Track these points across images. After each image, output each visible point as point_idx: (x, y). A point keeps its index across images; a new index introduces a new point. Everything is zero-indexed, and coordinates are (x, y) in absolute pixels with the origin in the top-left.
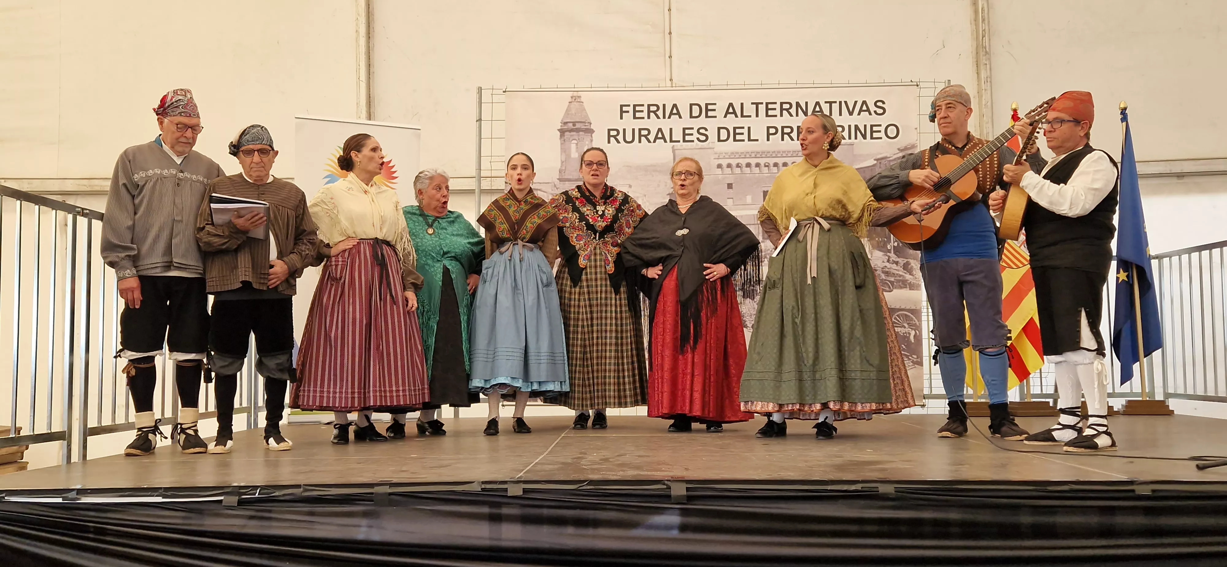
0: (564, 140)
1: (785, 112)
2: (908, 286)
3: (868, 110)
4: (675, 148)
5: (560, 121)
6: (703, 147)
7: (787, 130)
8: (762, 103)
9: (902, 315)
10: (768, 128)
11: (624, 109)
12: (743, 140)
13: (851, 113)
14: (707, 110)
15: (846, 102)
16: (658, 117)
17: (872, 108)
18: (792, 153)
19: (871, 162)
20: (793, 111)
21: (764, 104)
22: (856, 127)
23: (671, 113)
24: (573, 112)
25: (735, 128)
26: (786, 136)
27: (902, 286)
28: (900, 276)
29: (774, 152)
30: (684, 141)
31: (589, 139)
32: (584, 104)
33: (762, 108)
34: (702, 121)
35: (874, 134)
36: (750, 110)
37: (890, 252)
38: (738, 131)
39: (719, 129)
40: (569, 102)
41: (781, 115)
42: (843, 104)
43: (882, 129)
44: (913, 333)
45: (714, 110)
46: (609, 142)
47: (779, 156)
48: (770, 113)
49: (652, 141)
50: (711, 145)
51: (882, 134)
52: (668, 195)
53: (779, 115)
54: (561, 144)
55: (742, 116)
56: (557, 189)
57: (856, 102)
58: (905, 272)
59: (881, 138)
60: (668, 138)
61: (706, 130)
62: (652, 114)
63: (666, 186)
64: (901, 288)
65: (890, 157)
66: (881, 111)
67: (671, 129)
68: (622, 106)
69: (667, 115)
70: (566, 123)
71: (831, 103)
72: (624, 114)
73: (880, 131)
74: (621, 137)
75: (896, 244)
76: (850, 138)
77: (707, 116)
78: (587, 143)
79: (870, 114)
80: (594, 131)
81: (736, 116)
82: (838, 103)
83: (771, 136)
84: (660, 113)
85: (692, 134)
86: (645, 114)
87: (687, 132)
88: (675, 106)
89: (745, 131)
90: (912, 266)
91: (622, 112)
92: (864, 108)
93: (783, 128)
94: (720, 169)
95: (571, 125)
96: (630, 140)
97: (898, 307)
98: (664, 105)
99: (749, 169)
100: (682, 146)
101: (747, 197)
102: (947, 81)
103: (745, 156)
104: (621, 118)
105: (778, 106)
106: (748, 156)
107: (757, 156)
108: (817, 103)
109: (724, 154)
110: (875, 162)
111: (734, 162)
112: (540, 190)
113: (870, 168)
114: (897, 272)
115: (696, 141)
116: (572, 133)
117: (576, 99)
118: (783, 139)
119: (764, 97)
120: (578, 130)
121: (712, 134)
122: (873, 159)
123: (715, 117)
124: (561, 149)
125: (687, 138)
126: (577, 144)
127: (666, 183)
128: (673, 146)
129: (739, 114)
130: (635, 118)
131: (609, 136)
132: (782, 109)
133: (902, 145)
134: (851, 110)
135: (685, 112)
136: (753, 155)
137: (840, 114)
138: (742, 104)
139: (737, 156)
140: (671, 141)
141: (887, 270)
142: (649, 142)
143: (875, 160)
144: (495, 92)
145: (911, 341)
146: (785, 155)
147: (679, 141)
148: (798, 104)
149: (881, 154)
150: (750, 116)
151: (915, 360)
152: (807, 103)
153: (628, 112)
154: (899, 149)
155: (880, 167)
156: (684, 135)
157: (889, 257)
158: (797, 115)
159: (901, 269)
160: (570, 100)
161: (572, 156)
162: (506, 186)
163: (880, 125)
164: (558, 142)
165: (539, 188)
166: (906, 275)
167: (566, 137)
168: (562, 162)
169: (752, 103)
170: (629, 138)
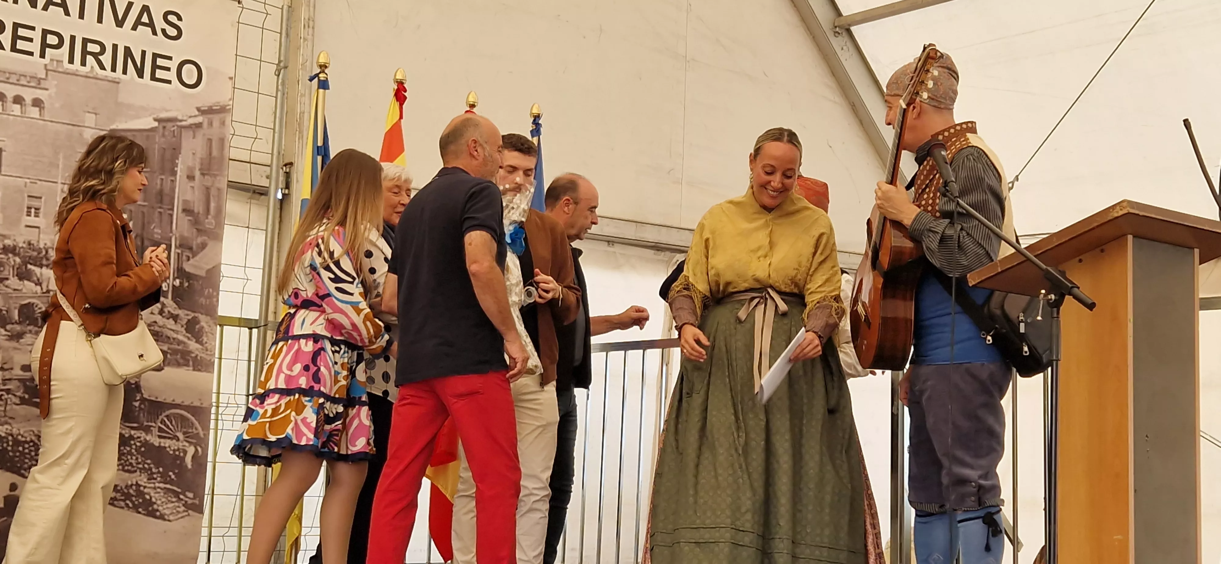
2: (191, 363)
3: (151, 25)
9: (176, 416)
13: (120, 23)
17: (159, 24)
19: (147, 123)
22: (128, 51)
27: (181, 361)
28: (180, 342)
35: (158, 71)
37: (166, 297)
42: (107, 3)
43: (173, 65)
44: (191, 450)
51: (172, 76)
57: (130, 5)
58: (189, 335)
59: (169, 82)
64: (179, 365)
65: (181, 121)
66: (173, 32)
73: (168, 69)
75: (177, 282)
76: (114, 69)
79: (155, 33)
90: (203, 327)
92: (145, 19)
97: (169, 401)
102: (285, 7)
110: (156, 124)
113: (145, 134)
114: (175, 336)
122: (150, 119)
133: (205, 104)
134: (120, 18)
137: (100, 20)
141: (157, 328)
143: (155, 120)
145: (186, 466)
149: (167, 111)
151: (190, 502)
154: (198, 109)
155: (163, 135)
157: (163, 305)
159: (183, 330)
163: (170, 58)
166: (189, 342)
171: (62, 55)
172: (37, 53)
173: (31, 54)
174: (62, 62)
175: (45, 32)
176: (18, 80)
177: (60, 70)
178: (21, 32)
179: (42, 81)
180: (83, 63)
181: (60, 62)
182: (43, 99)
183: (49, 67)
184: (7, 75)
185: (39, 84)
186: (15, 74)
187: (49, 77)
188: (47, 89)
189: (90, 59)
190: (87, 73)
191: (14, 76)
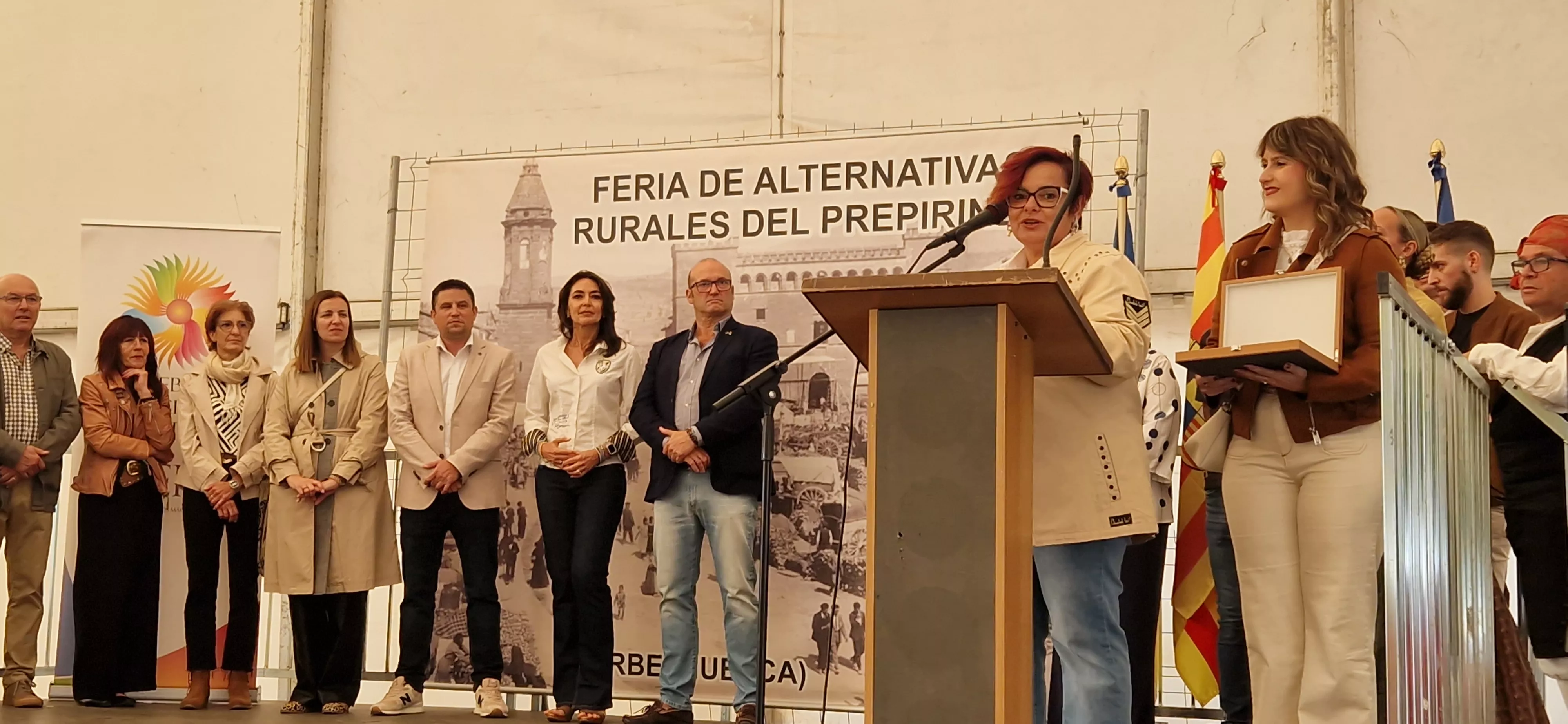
0: (511, 240)
1: (854, 181)
4: (676, 249)
5: (506, 208)
6: (720, 246)
7: (857, 213)
8: (816, 166)
10: (826, 209)
11: (601, 184)
12: (784, 233)
13: (965, 179)
14: (728, 182)
15: (958, 159)
16: (652, 197)
18: (863, 253)
20: (867, 178)
21: (820, 167)
23: (672, 189)
24: (526, 193)
25: (771, 212)
26: (854, 224)
29: (835, 252)
30: (691, 236)
31: (547, 238)
32: (542, 178)
33: (816, 174)
34: (720, 202)
36: (796, 178)
38: (776, 216)
39: (746, 213)
40: (522, 176)
41: (848, 186)
42: (953, 162)
45: (739, 181)
46: (577, 241)
47: (842, 258)
48: (830, 182)
49: (641, 238)
50: (732, 243)
52: (663, 330)
53: (844, 186)
54: (507, 246)
55: (784, 190)
56: (495, 322)
57: (975, 158)
60: (665, 233)
61: (725, 216)
62: (642, 192)
63: (660, 314)
67: (671, 217)
68: (597, 180)
69: (665, 193)
70: (513, 212)
71: (931, 161)
72: (600, 193)
74: (593, 233)
77: (728, 193)
78: (544, 243)
80: (555, 224)
81: (774, 191)
82: (944, 160)
83: (829, 225)
84: (654, 190)
85: (703, 225)
86: (631, 193)
87: (696, 220)
88: (678, 176)
89: (788, 216)
91: (597, 189)
92: (989, 168)
93: (850, 208)
94: (746, 285)
95: (521, 215)
96: (609, 237)
98: (661, 176)
99: (792, 282)
100: (686, 245)
101: (788, 332)
103: (787, 259)
104: (596, 200)
105: (842, 171)
106: (791, 260)
107: (806, 260)
108: (909, 163)
109: (753, 258)
111: (768, 272)
115: (709, 235)
116: (523, 228)
117: (530, 170)
118: (849, 229)
119: (818, 154)
120: (531, 223)
121: (735, 223)
123: (740, 193)
124: (506, 255)
125: (696, 231)
126: (528, 246)
127: (661, 309)
128: (674, 245)
129: (779, 187)
130: (616, 199)
131: (578, 231)
132: (849, 176)
134: (966, 173)
135: (692, 186)
136: (799, 259)
137: (948, 181)
138: (784, 169)
139: (773, 261)
140: (671, 237)
142: (637, 239)
144: (419, 163)
146: (851, 258)
147: (682, 237)
148: (876, 166)
150: (796, 190)
152: (891, 163)
153: (605, 189)
156: (692, 225)
158: (874, 185)
160: (521, 172)
161: (521, 267)
164: (502, 243)
167: (513, 234)
168: (506, 277)
169: (801, 167)
170: (606, 235)
171: (917, 222)
172: (895, 226)
173: (890, 228)
174: (917, 229)
175: (901, 206)
176: (881, 255)
177: (915, 236)
178: (881, 211)
179: (901, 251)
180: (935, 225)
181: (915, 229)
182: (902, 267)
183: (906, 237)
184: (872, 253)
185: (898, 254)
186: (878, 250)
187: (907, 246)
188: (904, 257)
189: (940, 219)
190: (938, 233)
191: (877, 252)
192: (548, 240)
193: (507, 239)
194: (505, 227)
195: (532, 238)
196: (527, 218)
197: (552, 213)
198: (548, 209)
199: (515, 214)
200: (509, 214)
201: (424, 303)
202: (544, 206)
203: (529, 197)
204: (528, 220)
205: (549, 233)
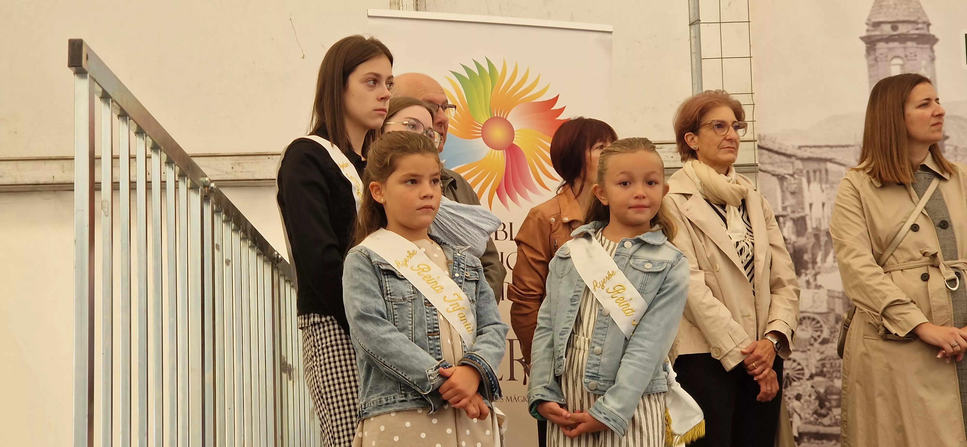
0: (876, 59)
5: (865, 20)
31: (926, 56)
54: (870, 66)
70: (877, 25)
78: (924, 63)
80: (937, 40)
95: (887, 29)
112: (830, 160)
116: (892, 45)
120: (903, 39)
126: (902, 66)
162: (761, 155)
165: (829, 157)
167: (878, 52)
192: (929, 59)
193: (870, 58)
194: (866, 43)
195: (906, 56)
196: (895, 33)
197: (931, 28)
198: (924, 23)
199: (879, 28)
200: (871, 28)
201: (762, 135)
202: (919, 18)
203: (895, 8)
204: (896, 35)
205: (928, 51)
